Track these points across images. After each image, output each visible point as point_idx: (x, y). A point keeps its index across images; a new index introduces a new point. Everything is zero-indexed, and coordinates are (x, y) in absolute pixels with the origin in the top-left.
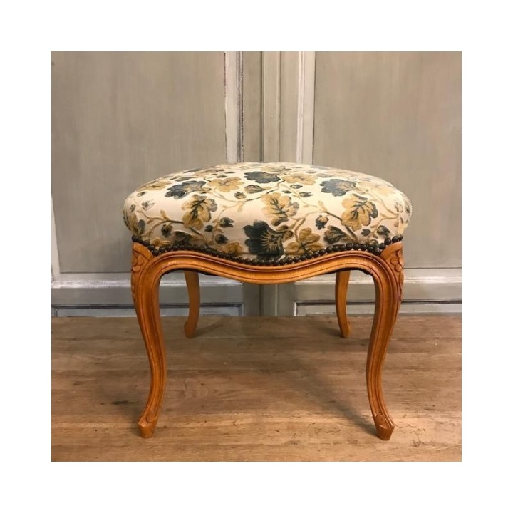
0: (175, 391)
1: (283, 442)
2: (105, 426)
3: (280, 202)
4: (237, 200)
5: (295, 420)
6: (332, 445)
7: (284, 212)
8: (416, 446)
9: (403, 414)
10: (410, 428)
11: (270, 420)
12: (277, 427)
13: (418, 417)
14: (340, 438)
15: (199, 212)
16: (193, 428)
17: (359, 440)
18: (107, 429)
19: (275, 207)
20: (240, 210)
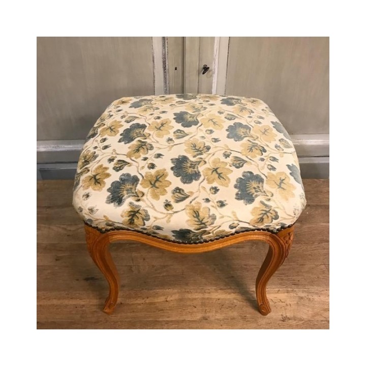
0: (126, 266)
1: (199, 318)
2: (82, 302)
3: (201, 214)
4: (165, 211)
5: (207, 296)
6: (229, 320)
7: (204, 224)
8: (283, 321)
9: (278, 289)
10: (281, 303)
11: (189, 296)
12: (195, 303)
13: (288, 292)
14: (235, 314)
15: (136, 220)
16: (139, 304)
17: (247, 315)
18: (83, 306)
19: (196, 219)
20: (168, 221)
